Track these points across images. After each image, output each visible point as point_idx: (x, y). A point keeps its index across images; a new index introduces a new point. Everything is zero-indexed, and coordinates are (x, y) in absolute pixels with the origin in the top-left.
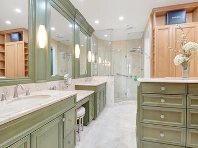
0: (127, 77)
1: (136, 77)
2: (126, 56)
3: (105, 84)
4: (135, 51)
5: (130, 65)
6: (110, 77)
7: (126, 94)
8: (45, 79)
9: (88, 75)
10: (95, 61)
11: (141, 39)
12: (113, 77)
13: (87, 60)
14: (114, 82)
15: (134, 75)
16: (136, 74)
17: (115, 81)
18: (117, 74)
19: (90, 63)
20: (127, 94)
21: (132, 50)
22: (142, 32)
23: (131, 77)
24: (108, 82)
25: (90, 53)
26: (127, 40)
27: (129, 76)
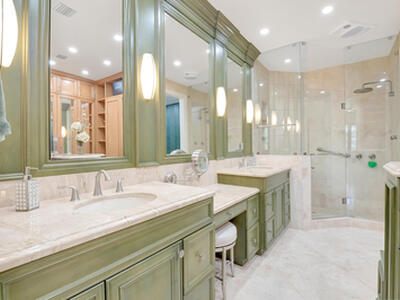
0: (347, 156)
1: (373, 157)
2: (343, 106)
3: (288, 173)
4: (370, 89)
5: (353, 129)
6: (301, 157)
7: (344, 201)
8: (155, 160)
9: (247, 151)
10: (263, 121)
11: (389, 57)
12: (308, 157)
13: (244, 119)
14: (310, 170)
15: (367, 152)
16: (372, 151)
17: (312, 168)
18: (319, 150)
19: (250, 125)
20: (348, 201)
21: (360, 87)
22: (390, 38)
23: (360, 156)
24: (294, 169)
25: (249, 103)
26: (344, 66)
27: (353, 156)
